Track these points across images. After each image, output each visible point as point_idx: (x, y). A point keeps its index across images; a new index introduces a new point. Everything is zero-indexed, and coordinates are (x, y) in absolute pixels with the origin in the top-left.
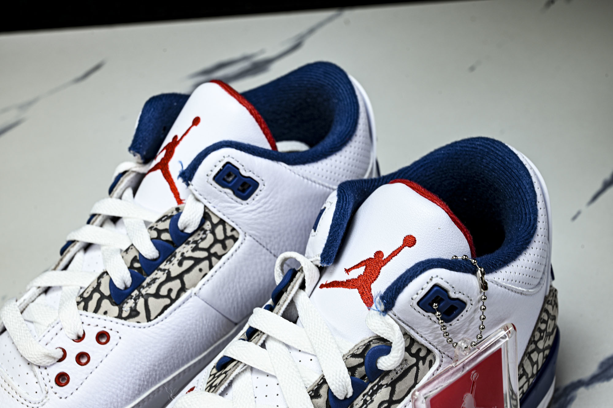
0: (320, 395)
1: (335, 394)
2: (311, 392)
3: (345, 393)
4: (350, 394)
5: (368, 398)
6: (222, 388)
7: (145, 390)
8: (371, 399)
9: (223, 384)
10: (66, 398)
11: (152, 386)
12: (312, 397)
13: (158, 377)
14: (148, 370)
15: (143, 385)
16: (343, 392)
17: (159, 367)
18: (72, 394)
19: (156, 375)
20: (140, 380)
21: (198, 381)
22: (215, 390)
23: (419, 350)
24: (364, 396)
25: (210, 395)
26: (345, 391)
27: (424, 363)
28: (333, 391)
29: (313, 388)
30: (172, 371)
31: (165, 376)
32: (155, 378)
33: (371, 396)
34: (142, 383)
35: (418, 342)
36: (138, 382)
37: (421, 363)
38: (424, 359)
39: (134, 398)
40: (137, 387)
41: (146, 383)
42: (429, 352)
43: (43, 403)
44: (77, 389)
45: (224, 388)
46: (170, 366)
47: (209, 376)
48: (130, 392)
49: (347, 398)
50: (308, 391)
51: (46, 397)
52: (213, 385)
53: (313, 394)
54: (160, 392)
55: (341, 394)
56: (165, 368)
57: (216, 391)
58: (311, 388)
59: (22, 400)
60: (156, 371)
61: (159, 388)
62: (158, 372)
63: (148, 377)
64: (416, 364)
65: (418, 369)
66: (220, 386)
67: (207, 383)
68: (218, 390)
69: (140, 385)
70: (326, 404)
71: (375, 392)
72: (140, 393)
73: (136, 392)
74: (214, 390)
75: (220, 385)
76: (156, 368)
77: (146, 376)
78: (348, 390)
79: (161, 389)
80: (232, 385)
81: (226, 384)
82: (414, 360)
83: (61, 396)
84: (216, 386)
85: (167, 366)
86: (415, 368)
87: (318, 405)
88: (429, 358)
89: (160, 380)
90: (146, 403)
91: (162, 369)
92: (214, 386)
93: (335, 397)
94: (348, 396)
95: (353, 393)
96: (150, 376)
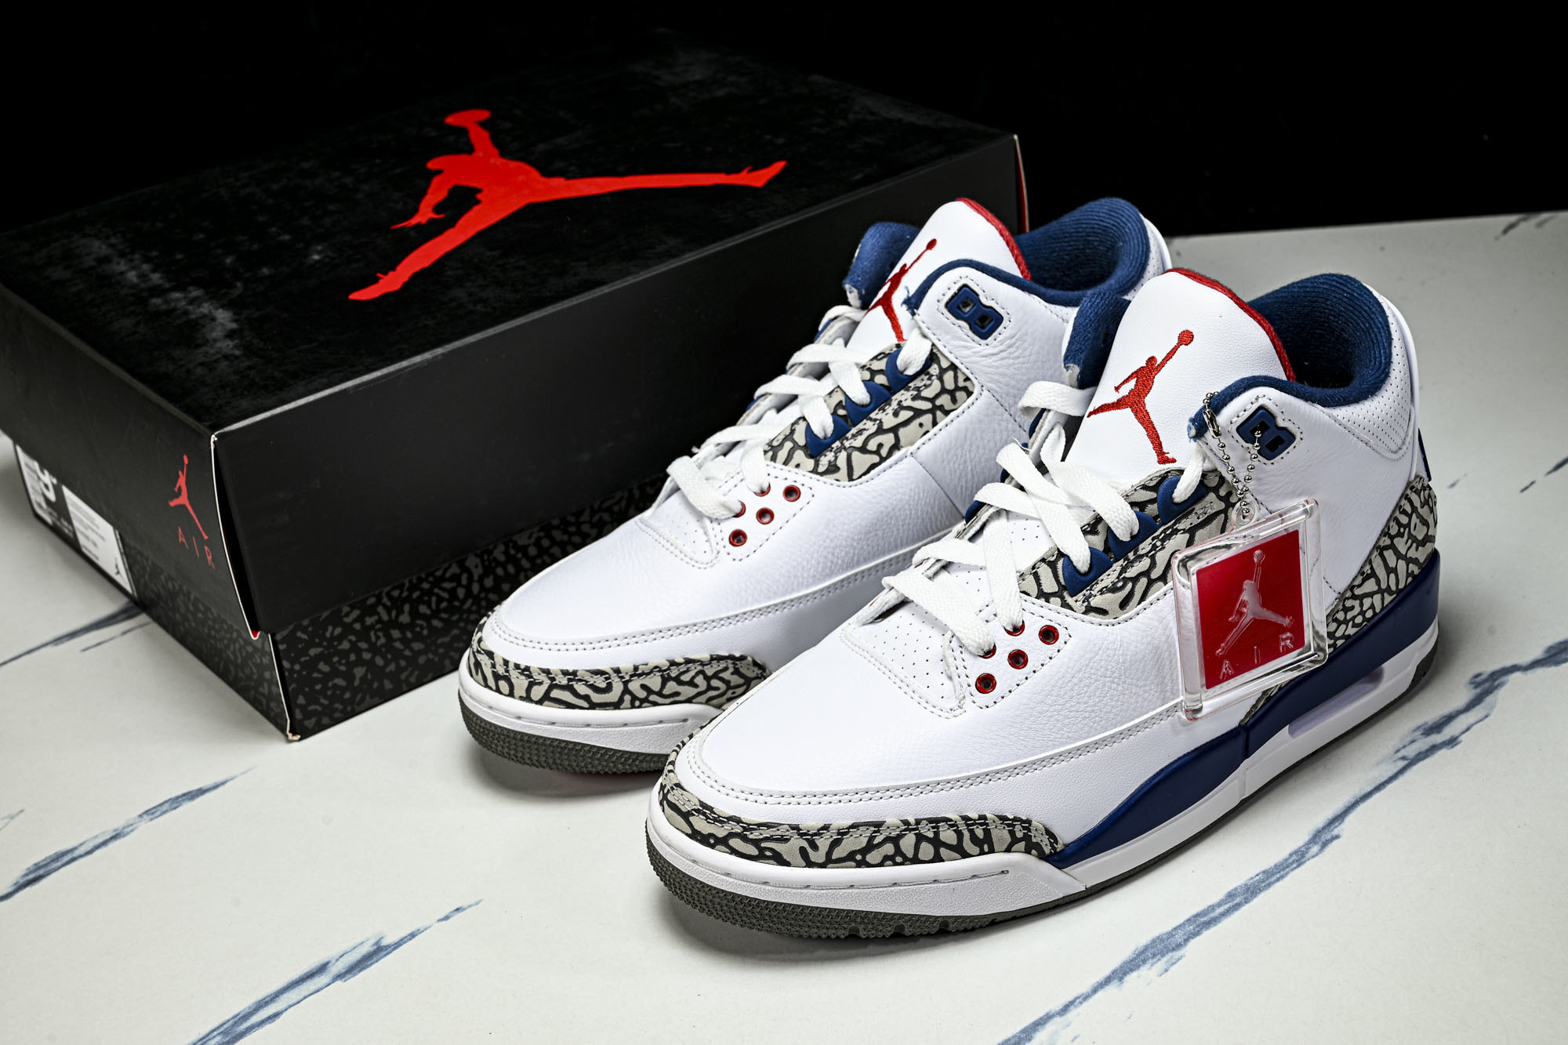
0: (1096, 532)
2: (1085, 528)
3: (1129, 532)
4: (1135, 532)
5: (1159, 544)
8: (1162, 545)
10: (740, 560)
12: (1087, 533)
16: (1126, 531)
24: (1153, 539)
26: (1129, 529)
28: (1112, 529)
29: (1089, 525)
33: (1163, 541)
35: (1227, 482)
49: (1129, 540)
50: (1082, 525)
51: (716, 557)
53: (1088, 530)
55: (1122, 533)
58: (1085, 523)
64: (1224, 510)
65: (1226, 517)
70: (1103, 544)
71: (1168, 537)
78: (1132, 527)
82: (1222, 504)
83: (734, 558)
86: (1223, 514)
87: (1092, 544)
93: (1116, 536)
94: (1131, 537)
95: (1139, 531)
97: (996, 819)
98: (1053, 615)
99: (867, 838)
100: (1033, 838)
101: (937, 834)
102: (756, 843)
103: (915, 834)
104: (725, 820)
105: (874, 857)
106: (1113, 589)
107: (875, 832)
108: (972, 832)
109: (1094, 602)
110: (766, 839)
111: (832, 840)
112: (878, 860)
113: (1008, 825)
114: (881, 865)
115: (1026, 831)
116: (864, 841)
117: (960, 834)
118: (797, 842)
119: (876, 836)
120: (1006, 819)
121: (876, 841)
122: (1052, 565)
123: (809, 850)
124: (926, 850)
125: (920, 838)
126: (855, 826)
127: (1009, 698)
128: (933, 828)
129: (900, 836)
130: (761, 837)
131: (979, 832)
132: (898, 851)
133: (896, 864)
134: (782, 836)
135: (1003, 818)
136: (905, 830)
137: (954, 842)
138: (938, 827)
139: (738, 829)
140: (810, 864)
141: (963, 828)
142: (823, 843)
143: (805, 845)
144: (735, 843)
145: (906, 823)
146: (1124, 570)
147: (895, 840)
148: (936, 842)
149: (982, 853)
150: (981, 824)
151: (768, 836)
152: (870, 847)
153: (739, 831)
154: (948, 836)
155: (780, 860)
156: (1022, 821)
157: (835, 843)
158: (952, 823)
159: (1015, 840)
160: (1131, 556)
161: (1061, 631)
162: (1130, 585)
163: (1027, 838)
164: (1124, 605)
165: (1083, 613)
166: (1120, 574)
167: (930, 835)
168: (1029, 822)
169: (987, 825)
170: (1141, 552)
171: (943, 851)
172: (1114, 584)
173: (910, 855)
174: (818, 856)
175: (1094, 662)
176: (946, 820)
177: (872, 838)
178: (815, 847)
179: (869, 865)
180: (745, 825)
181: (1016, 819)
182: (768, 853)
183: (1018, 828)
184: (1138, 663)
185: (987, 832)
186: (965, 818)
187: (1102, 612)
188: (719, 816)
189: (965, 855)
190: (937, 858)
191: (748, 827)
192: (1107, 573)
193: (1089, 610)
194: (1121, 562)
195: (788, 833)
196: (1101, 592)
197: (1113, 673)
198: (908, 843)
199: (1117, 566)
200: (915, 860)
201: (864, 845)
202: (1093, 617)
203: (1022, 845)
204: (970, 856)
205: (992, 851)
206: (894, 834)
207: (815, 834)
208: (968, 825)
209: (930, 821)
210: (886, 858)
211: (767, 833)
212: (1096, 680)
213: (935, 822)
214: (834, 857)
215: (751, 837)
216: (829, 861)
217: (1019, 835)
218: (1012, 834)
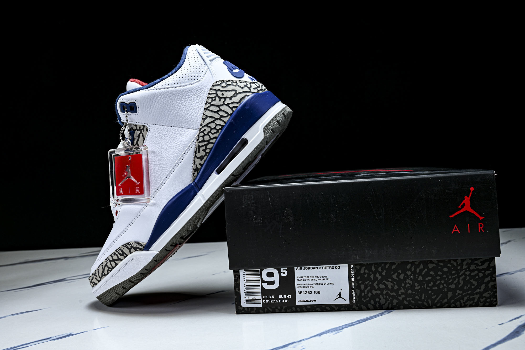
23: (140, 127)
27: (144, 131)
35: (138, 125)
37: (142, 131)
38: (143, 129)
42: (144, 126)
64: (141, 132)
65: (142, 134)
82: (140, 132)
86: (141, 134)
88: (145, 129)
97: (122, 246)
100: (134, 246)
101: (113, 258)
102: (92, 282)
105: (106, 272)
107: (103, 265)
108: (119, 253)
110: (92, 280)
113: (125, 246)
114: (108, 273)
115: (131, 245)
116: (102, 269)
117: (117, 255)
120: (124, 245)
123: (96, 278)
124: (113, 264)
126: (99, 267)
128: (111, 257)
129: (107, 263)
131: (121, 252)
132: (109, 268)
133: (111, 271)
134: (93, 277)
135: (123, 245)
136: (107, 261)
137: (117, 258)
140: (99, 281)
141: (117, 253)
145: (106, 259)
147: (106, 265)
148: (114, 260)
149: (125, 257)
150: (120, 250)
152: (104, 270)
154: (115, 257)
155: (96, 283)
156: (128, 243)
157: (99, 273)
159: (130, 250)
163: (132, 247)
167: (112, 259)
168: (130, 243)
171: (116, 262)
173: (111, 267)
174: (98, 279)
177: (103, 267)
179: (107, 275)
181: (126, 244)
182: (94, 283)
183: (128, 246)
185: (122, 251)
186: (116, 251)
189: (122, 260)
190: (117, 264)
198: (109, 265)
200: (113, 268)
203: (132, 250)
204: (123, 259)
205: (127, 255)
207: (95, 273)
208: (117, 252)
209: (110, 256)
210: (108, 271)
214: (100, 277)
216: (101, 278)
217: (130, 247)
218: (128, 248)
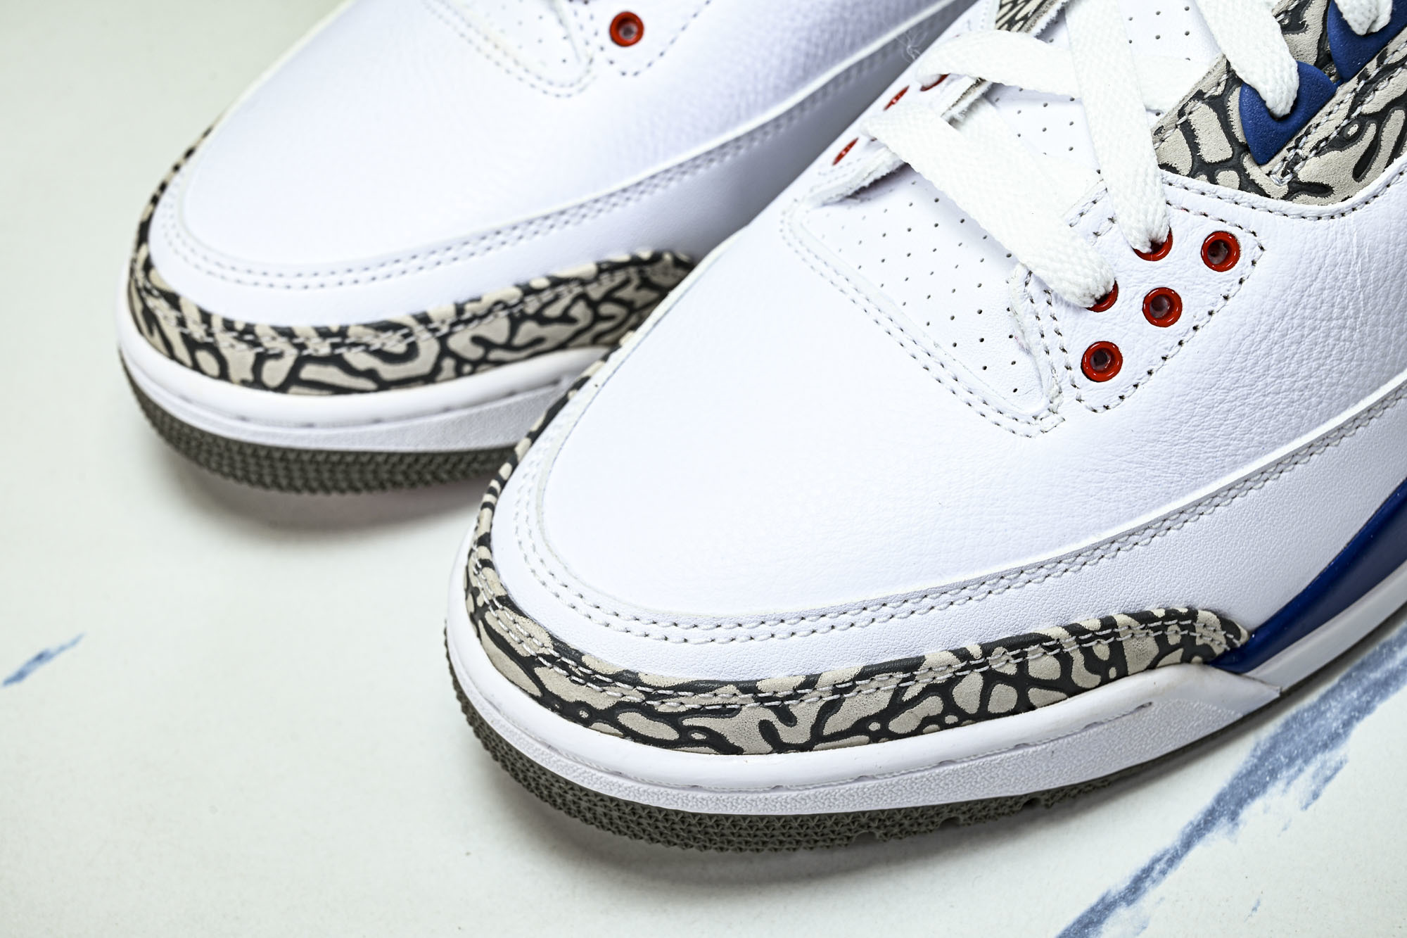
0: (1303, 23)
1: (1345, 17)
2: (1282, 16)
3: (1373, 18)
4: (1384, 20)
6: (1042, 23)
7: (821, 67)
9: (1044, 12)
10: (636, 74)
11: (833, 63)
12: (1285, 29)
13: (848, 41)
14: (828, 16)
15: (815, 56)
16: (1368, 14)
17: (853, 13)
18: (650, 65)
19: (845, 33)
20: (809, 41)
21: (969, 22)
22: (1026, 26)
25: (1014, 36)
26: (1373, 10)
28: (1342, 8)
29: (1288, 6)
30: (880, 29)
31: (866, 40)
32: (843, 42)
34: (812, 50)
36: (803, 45)
39: (794, 85)
40: (802, 60)
41: (821, 52)
43: (580, 86)
44: (662, 54)
45: (1048, 24)
46: (878, 14)
47: (997, 8)
48: (786, 71)
49: (1372, 33)
50: (1275, 13)
51: (588, 71)
52: (1017, 18)
53: (1287, 22)
54: (852, 82)
55: (1361, 19)
56: (866, 17)
57: (1028, 30)
58: (1283, 7)
59: (531, 79)
60: (845, 22)
61: (848, 70)
62: (850, 27)
63: (827, 36)
66: (1038, 17)
67: (997, 22)
68: (1032, 26)
69: (807, 55)
70: (1318, 48)
72: (807, 75)
73: (800, 73)
74: (1022, 26)
75: (1037, 14)
76: (847, 15)
77: (823, 31)
78: (1381, 11)
79: (854, 72)
80: (1065, 20)
81: (1052, 13)
83: (624, 70)
84: (1025, 18)
85: (870, 13)
87: (1298, 49)
89: (853, 48)
90: (819, 105)
91: (860, 20)
92: (1021, 20)
93: (1345, 26)
94: (1377, 28)
95: (1393, 14)
96: (832, 35)
97: (1133, 623)
98: (1226, 210)
99: (889, 695)
100: (1197, 639)
101: (1023, 667)
102: (672, 719)
103: (982, 673)
104: (608, 680)
105: (904, 722)
106: (1341, 141)
107: (904, 680)
109: (1306, 172)
110: (693, 713)
111: (821, 703)
112: (914, 725)
113: (1155, 629)
114: (917, 732)
115: (1186, 632)
116: (883, 700)
117: (1065, 660)
118: (753, 713)
119: (908, 687)
120: (1152, 619)
121: (907, 696)
122: (1218, 104)
123: (779, 725)
124: (1004, 695)
125: (992, 678)
126: (866, 674)
127: (1149, 385)
128: (1015, 657)
129: (954, 681)
130: (682, 709)
131: (1102, 650)
132: (950, 706)
133: (945, 727)
134: (724, 705)
135: (1144, 618)
136: (963, 669)
137: (1055, 674)
138: (1024, 655)
139: (635, 696)
140: (780, 747)
141: (1071, 648)
142: (806, 711)
143: (771, 717)
144: (630, 719)
145: (964, 656)
146: (1359, 99)
147: (944, 690)
148: (1022, 681)
149: (1106, 681)
150: (1106, 637)
151: (696, 706)
152: (897, 706)
153: (637, 700)
154: (1043, 665)
155: (721, 745)
156: (1181, 617)
157: (830, 709)
158: (1051, 643)
159: (1165, 648)
160: (1372, 68)
161: (1244, 240)
162: (1372, 129)
163: (1186, 642)
164: (1360, 171)
165: (1284, 198)
166: (1352, 109)
167: (1011, 670)
168: (1193, 615)
169: (1118, 635)
170: (1391, 60)
171: (1034, 694)
172: (1342, 130)
173: (972, 709)
174: (796, 735)
175: (1309, 296)
176: (1039, 639)
177: (899, 692)
178: (788, 718)
179: (897, 737)
180: (648, 690)
181: (1169, 616)
182: (698, 736)
183: (1173, 629)
184: (1388, 283)
185: (1117, 646)
186: (1076, 632)
187: (1320, 190)
188: (595, 672)
189: (1074, 690)
190: (1024, 706)
191: (656, 693)
192: (1327, 109)
193: (1297, 189)
194: (1353, 84)
195: (734, 700)
196: (1318, 150)
197: (1344, 309)
198: (968, 691)
199: (1345, 93)
200: (983, 715)
201: (884, 705)
202: (1307, 205)
203: (1175, 653)
204: (1084, 691)
205: (1123, 674)
206: (941, 679)
207: (789, 697)
208: (1079, 642)
209: (1010, 645)
210: (928, 719)
211: (693, 702)
212: (1314, 329)
213: (1019, 645)
214: (828, 731)
215: (662, 709)
216: (817, 739)
217: (1173, 639)
218: (1161, 640)
